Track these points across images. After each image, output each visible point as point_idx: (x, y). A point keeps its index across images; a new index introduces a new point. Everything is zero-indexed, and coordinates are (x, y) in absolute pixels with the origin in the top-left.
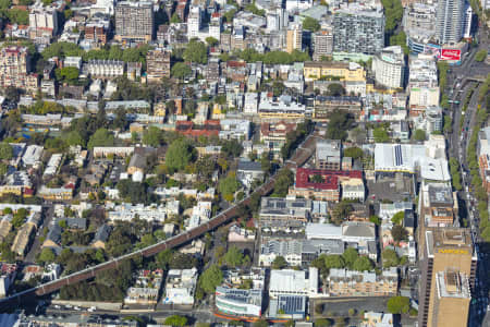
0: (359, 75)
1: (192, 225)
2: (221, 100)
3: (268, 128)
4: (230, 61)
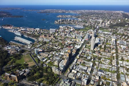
1: (58, 49)
2: (67, 41)
3: (69, 43)
4: (69, 38)
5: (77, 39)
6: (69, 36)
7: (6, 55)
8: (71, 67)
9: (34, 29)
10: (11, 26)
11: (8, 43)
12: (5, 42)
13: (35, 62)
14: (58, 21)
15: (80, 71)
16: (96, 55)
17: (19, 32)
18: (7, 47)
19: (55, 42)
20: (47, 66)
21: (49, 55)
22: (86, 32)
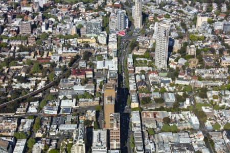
0: (94, 41)
1: (39, 88)
2: (51, 50)
3: (65, 58)
4: (55, 38)
5: (85, 37)
6: (50, 30)
16: (187, 83)
19: (7, 64)
21: (19, 123)
22: (96, 6)
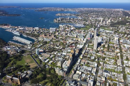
3: (70, 43)
5: (78, 38)
6: (70, 35)
7: (6, 56)
8: (75, 68)
9: (33, 28)
10: (8, 25)
11: (7, 43)
12: (3, 43)
13: (37, 63)
14: (58, 20)
15: (85, 72)
16: (100, 55)
17: (18, 31)
18: (6, 48)
19: (56, 42)
20: (50, 67)
21: (50, 56)
22: (87, 31)
